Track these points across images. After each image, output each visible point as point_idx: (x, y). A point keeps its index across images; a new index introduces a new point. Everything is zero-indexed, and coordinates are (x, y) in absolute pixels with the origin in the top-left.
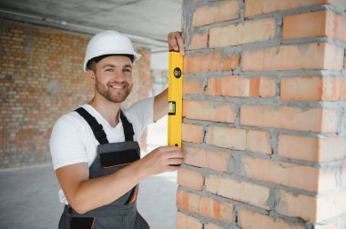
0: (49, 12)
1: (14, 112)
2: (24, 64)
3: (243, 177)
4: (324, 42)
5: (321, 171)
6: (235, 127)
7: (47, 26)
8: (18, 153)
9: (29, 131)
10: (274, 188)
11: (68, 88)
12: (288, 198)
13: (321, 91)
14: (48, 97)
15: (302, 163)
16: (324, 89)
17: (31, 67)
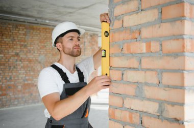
0: (38, 16)
1: (20, 74)
2: (25, 46)
3: (144, 98)
4: (184, 19)
5: (186, 91)
6: (139, 70)
7: (38, 24)
8: (22, 98)
9: (28, 85)
10: (162, 103)
11: (50, 59)
12: (169, 108)
13: (183, 46)
14: (39, 65)
15: (175, 87)
16: (185, 46)
17: (29, 48)
